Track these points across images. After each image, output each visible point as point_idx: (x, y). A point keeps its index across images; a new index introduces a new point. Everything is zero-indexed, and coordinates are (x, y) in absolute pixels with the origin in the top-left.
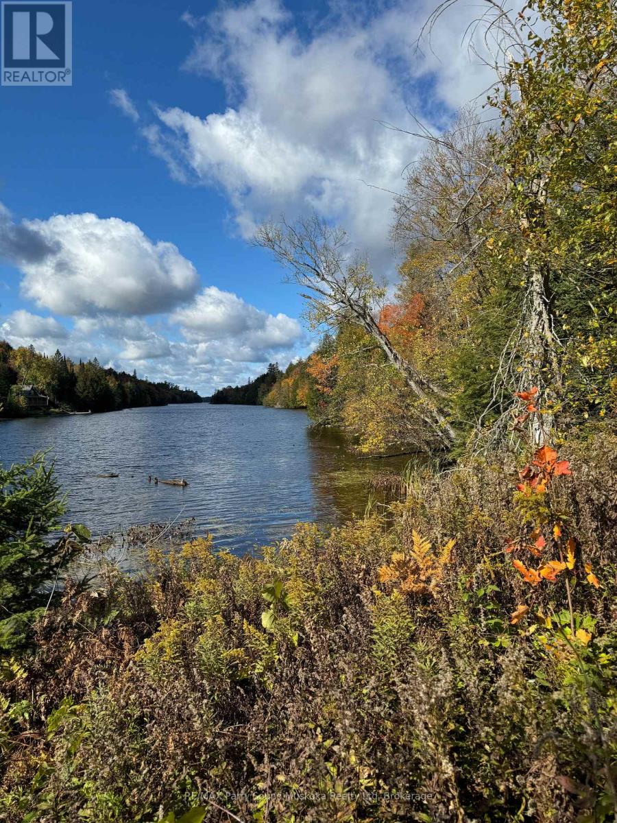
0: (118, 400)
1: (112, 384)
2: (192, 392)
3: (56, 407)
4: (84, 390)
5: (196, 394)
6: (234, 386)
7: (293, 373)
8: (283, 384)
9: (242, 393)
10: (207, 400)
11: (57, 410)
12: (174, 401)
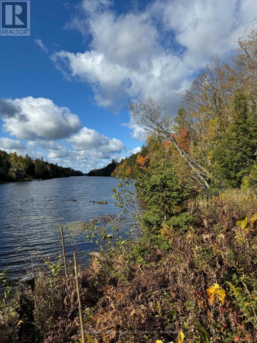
0: (51, 175)
1: (49, 168)
2: (79, 171)
3: (27, 177)
4: (38, 171)
5: (81, 172)
6: (97, 169)
7: (123, 163)
8: (119, 168)
9: (101, 172)
10: (86, 175)
11: (27, 179)
12: (73, 175)
